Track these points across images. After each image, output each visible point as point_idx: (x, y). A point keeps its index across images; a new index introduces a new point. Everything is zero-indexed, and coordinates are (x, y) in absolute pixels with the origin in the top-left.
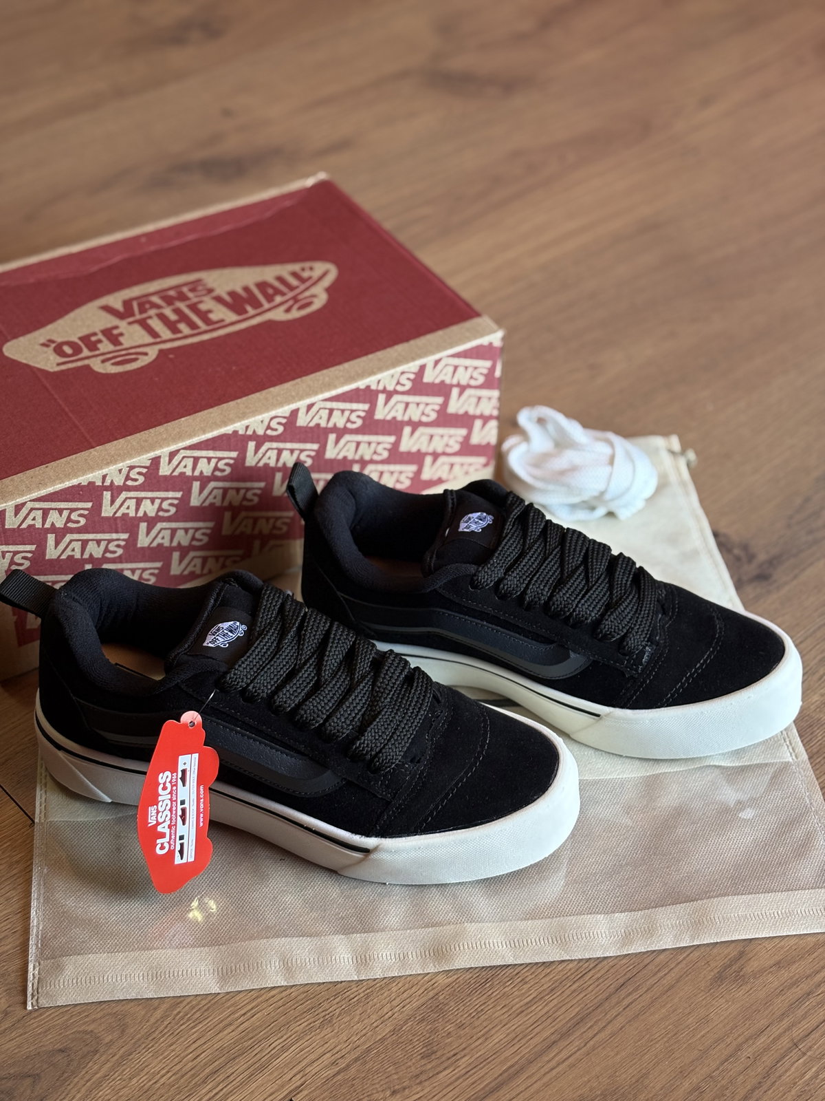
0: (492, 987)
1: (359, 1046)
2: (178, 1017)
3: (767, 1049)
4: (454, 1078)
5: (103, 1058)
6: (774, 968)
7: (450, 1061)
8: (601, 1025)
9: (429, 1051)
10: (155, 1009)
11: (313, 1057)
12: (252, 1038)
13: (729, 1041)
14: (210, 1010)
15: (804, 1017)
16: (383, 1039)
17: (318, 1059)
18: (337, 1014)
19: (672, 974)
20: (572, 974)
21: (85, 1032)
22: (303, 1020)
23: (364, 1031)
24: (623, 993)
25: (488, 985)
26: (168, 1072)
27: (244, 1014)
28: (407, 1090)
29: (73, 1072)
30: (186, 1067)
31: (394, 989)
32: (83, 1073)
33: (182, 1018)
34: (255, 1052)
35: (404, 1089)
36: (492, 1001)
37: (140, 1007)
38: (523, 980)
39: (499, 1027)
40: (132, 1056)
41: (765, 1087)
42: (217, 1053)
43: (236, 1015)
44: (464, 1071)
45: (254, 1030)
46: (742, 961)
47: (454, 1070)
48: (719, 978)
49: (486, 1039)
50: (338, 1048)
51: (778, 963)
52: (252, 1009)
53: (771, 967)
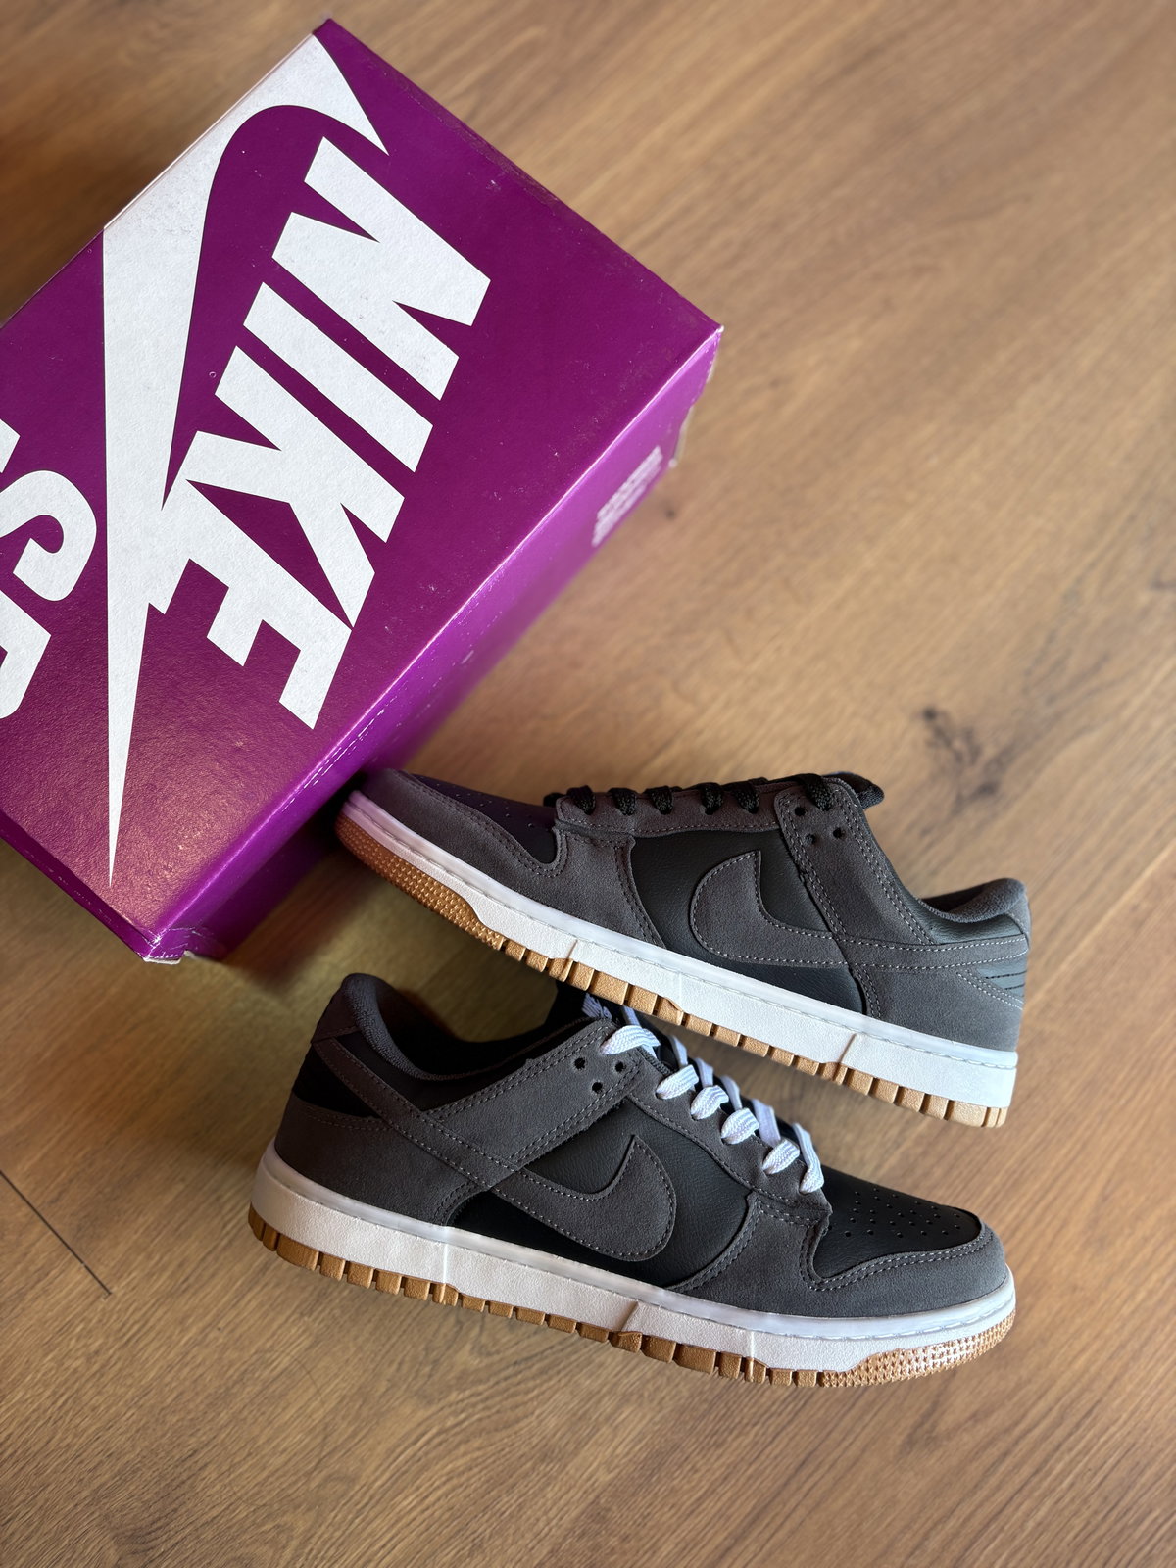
0: (659, 1480)
2: (310, 1557)
3: (956, 1535)
6: (970, 1423)
8: (779, 1520)
10: (284, 1547)
13: (916, 1527)
14: (345, 1545)
15: (998, 1487)
18: (488, 1536)
19: (858, 1443)
20: (747, 1453)
24: (804, 1474)
25: (654, 1479)
27: (384, 1547)
31: (549, 1495)
33: (315, 1558)
36: (659, 1500)
37: (267, 1546)
38: (693, 1467)
39: (667, 1535)
46: (935, 1416)
48: (911, 1442)
49: (654, 1553)
51: (974, 1416)
53: (966, 1422)
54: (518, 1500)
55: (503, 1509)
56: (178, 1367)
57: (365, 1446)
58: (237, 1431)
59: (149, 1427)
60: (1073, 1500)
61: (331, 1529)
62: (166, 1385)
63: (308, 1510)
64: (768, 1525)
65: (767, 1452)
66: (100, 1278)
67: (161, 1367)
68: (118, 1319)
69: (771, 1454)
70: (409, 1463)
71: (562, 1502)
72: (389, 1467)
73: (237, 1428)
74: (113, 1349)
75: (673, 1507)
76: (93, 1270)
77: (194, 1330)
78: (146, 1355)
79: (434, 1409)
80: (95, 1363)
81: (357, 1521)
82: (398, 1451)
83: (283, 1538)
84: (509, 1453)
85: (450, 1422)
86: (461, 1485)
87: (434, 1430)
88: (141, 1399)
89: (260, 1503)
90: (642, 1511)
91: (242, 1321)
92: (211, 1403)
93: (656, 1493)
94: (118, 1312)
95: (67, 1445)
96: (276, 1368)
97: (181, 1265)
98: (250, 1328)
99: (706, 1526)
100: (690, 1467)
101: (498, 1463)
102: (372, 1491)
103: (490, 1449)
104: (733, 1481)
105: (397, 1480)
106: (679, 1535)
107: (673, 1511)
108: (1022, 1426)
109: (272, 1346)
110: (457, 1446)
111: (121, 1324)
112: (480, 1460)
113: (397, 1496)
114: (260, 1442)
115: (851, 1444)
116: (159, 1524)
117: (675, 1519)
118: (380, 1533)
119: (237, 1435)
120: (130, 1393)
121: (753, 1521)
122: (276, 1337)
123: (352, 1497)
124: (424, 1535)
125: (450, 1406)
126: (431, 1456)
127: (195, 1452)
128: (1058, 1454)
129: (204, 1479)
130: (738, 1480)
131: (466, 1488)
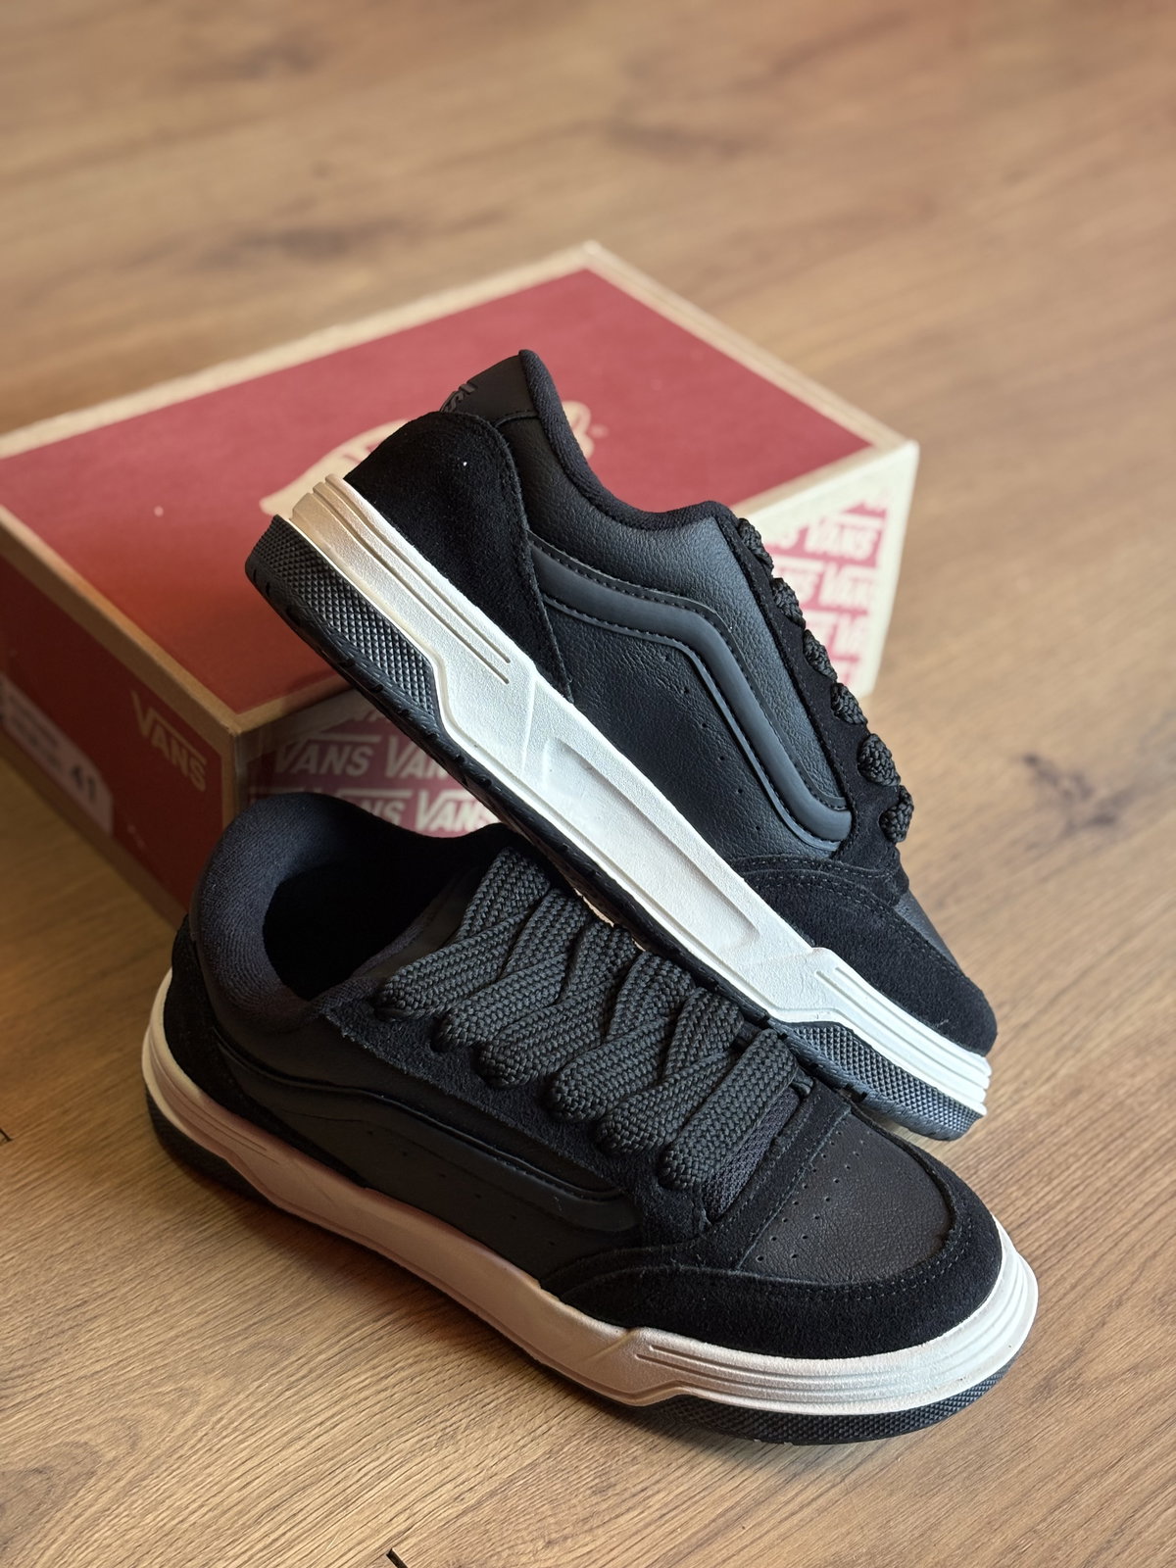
1: (496, 1474)
2: (219, 1426)
3: (1119, 1492)
4: (641, 1524)
5: (102, 1484)
6: (1128, 1375)
7: (636, 1499)
9: (605, 1484)
10: (185, 1413)
11: (425, 1488)
12: (332, 1459)
13: (1061, 1478)
16: (534, 1465)
17: (432, 1492)
18: (464, 1426)
21: (77, 1445)
22: (410, 1435)
23: (505, 1453)
26: (201, 1506)
27: (321, 1424)
28: (569, 1540)
29: (55, 1503)
30: (230, 1500)
32: (71, 1504)
33: (225, 1427)
34: (337, 1480)
35: (566, 1538)
37: (161, 1410)
40: (144, 1483)
41: (1117, 1548)
42: (277, 1480)
43: (309, 1425)
44: (658, 1514)
45: (334, 1447)
46: (1079, 1364)
47: (643, 1512)
48: (1046, 1387)
50: (464, 1476)
51: (1134, 1368)
52: (332, 1416)
53: (1124, 1373)
55: (487, 1401)
59: (29, 1273)
61: (252, 1399)
62: (61, 1233)
63: (224, 1376)
67: (58, 1216)
70: (366, 1340)
72: (339, 1341)
81: (288, 1394)
83: (186, 1402)
88: (26, 1244)
89: (159, 1362)
102: (312, 1364)
114: (173, 1300)
116: (20, 1372)
118: (319, 1409)
123: (283, 1369)
124: (377, 1416)
127: (86, 1302)
129: (90, 1331)
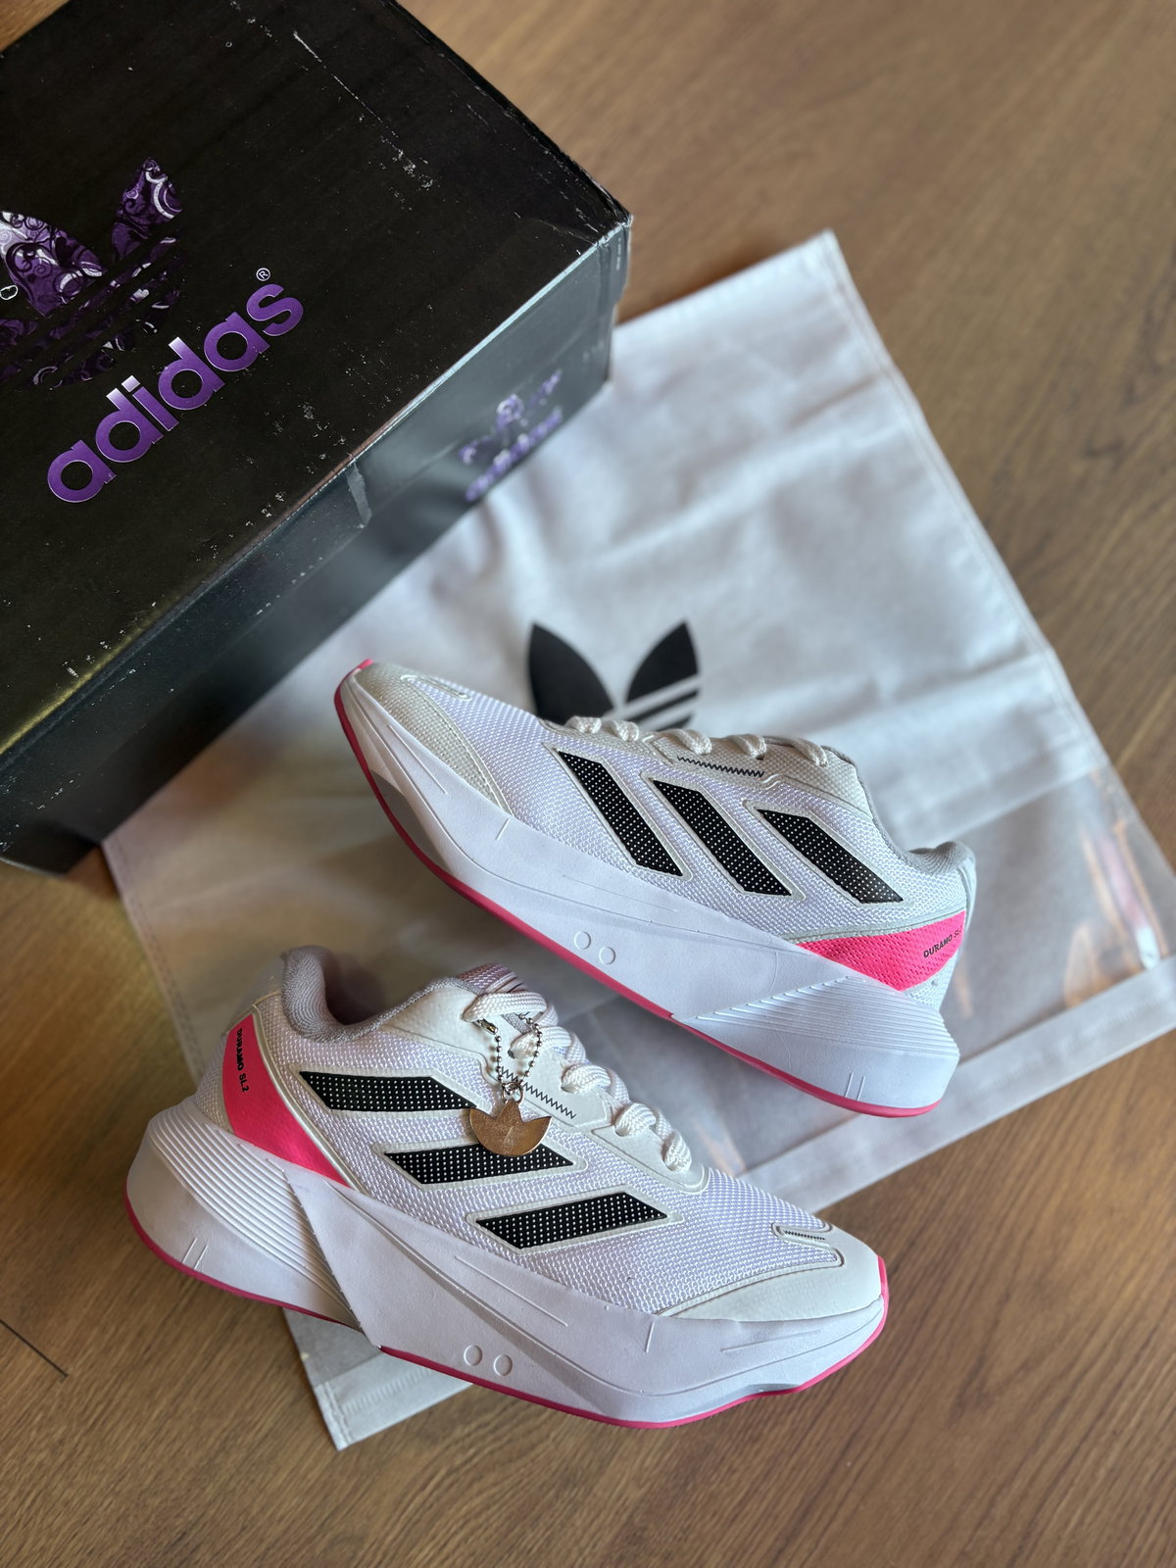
54: (544, 1534)
56: (151, 1446)
57: (368, 1502)
58: (226, 1506)
60: (1143, 1440)
64: (820, 1518)
65: (808, 1438)
66: (53, 1360)
68: (79, 1401)
69: (811, 1441)
71: (593, 1528)
73: (225, 1502)
74: (79, 1436)
75: (714, 1514)
76: (44, 1353)
77: (164, 1402)
78: (116, 1436)
79: (438, 1449)
80: (61, 1454)
82: (407, 1500)
84: (528, 1483)
85: (459, 1461)
86: (481, 1526)
87: (443, 1472)
90: (682, 1522)
91: (216, 1384)
92: (194, 1479)
93: (693, 1503)
94: (79, 1393)
95: (42, 1548)
96: (260, 1430)
97: (140, 1334)
98: (224, 1392)
99: (753, 1529)
100: (725, 1469)
101: (517, 1496)
103: (507, 1482)
104: (775, 1477)
105: (409, 1531)
106: (724, 1545)
107: (716, 1519)
108: (1077, 1369)
109: (253, 1408)
110: (470, 1485)
111: (84, 1406)
112: (497, 1497)
113: (411, 1549)
115: (897, 1415)
117: (718, 1526)
119: (227, 1508)
120: (104, 1480)
121: (804, 1517)
122: (255, 1397)
125: (457, 1442)
126: (444, 1500)
128: (1120, 1393)
130: (780, 1474)
131: (486, 1529)
